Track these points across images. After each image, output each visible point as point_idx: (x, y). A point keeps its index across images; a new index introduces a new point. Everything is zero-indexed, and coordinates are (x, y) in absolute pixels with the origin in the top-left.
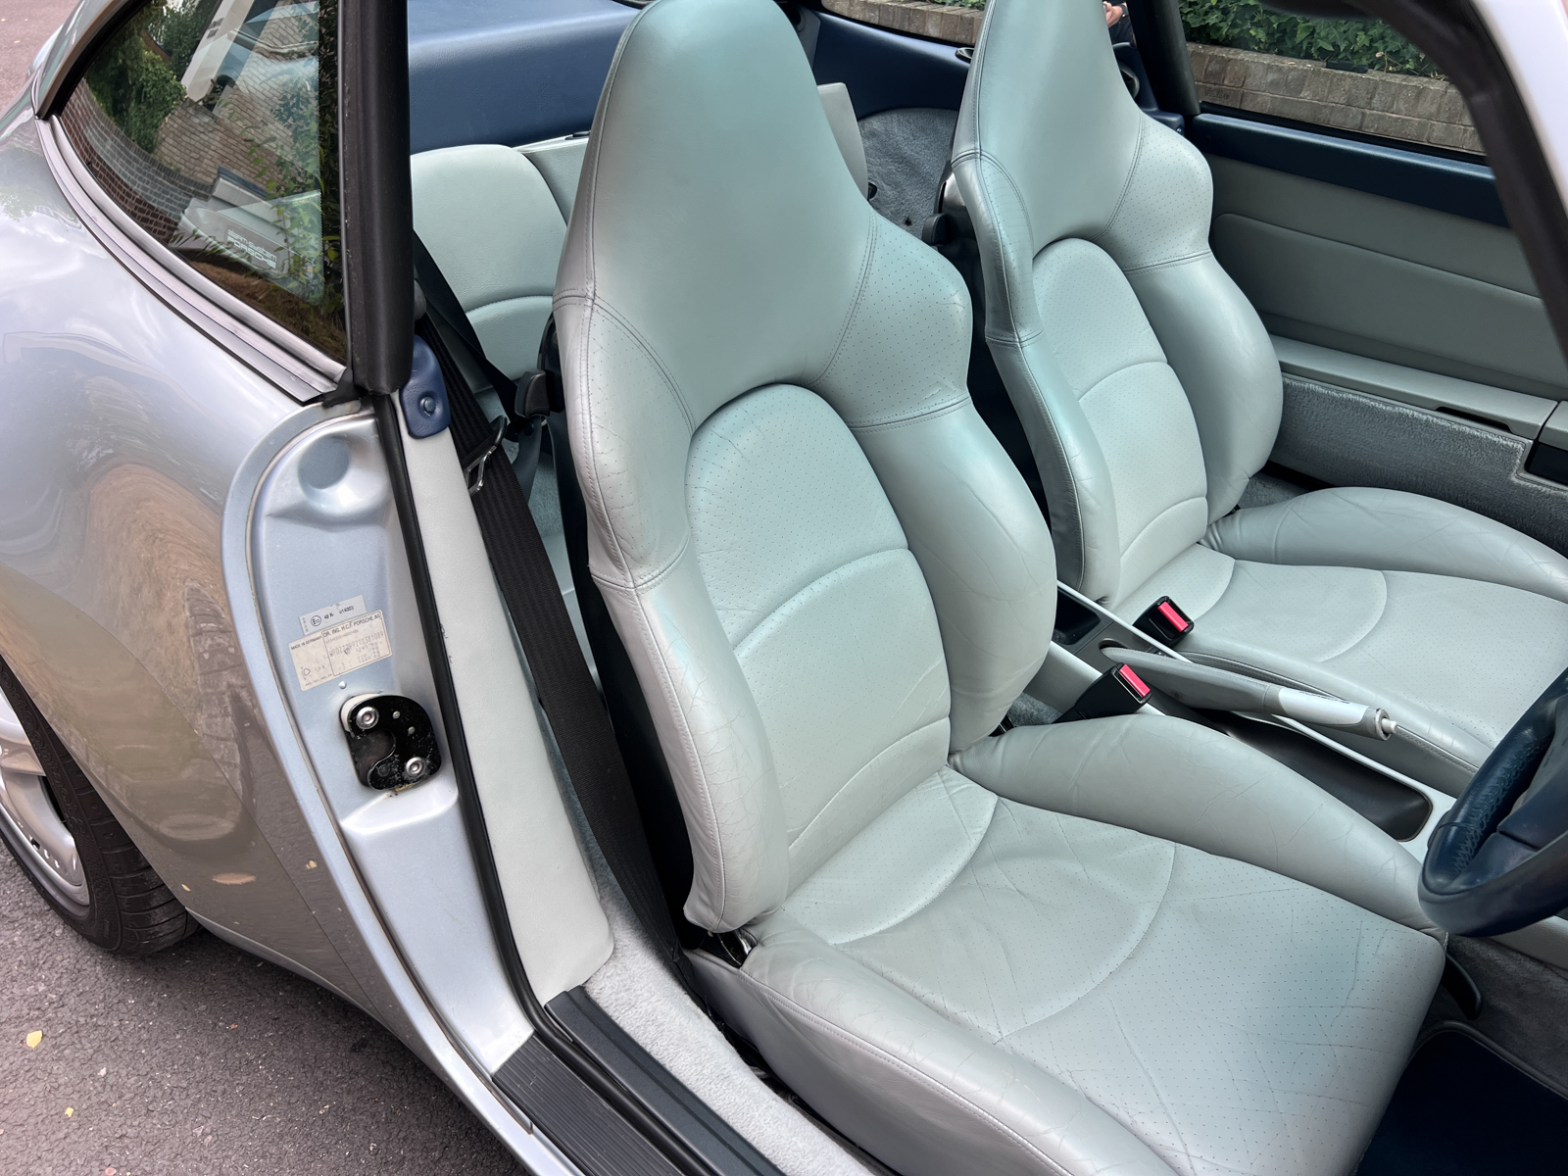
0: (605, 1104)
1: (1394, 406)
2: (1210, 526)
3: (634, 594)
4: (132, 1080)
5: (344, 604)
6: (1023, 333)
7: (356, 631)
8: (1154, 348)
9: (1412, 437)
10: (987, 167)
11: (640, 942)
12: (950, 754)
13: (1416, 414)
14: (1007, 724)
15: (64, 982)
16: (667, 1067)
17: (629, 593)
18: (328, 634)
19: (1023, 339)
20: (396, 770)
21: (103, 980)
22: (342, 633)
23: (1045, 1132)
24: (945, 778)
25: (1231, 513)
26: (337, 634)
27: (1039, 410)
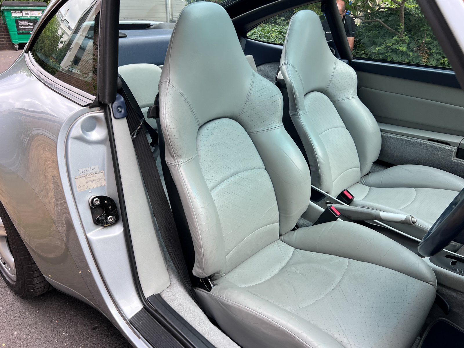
0: (163, 328)
1: (415, 140)
2: (361, 177)
3: (178, 166)
4: (24, 336)
5: (92, 167)
6: (300, 112)
7: (95, 176)
8: (342, 124)
9: (421, 149)
10: (289, 67)
11: (179, 283)
12: (280, 236)
13: (421, 141)
14: (297, 227)
15: (8, 307)
16: (184, 318)
17: (177, 166)
18: (87, 176)
19: (300, 114)
20: (105, 219)
21: (20, 307)
22: (91, 176)
23: (302, 333)
24: (278, 243)
25: (367, 174)
26: (90, 176)
27: (305, 134)
